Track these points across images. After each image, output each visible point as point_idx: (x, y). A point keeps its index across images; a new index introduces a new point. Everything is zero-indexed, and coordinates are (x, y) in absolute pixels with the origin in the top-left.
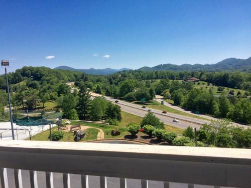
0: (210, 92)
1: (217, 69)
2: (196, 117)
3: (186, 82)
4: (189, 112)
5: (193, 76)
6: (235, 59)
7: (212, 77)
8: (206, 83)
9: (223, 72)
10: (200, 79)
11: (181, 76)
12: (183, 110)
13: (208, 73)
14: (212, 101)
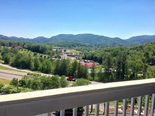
0: (29, 55)
1: (34, 42)
2: (20, 71)
3: (13, 49)
4: (15, 69)
5: (18, 45)
6: (43, 37)
7: (31, 46)
8: (27, 50)
9: (37, 44)
10: (23, 47)
11: (10, 45)
12: (11, 67)
13: (28, 44)
14: (30, 61)
